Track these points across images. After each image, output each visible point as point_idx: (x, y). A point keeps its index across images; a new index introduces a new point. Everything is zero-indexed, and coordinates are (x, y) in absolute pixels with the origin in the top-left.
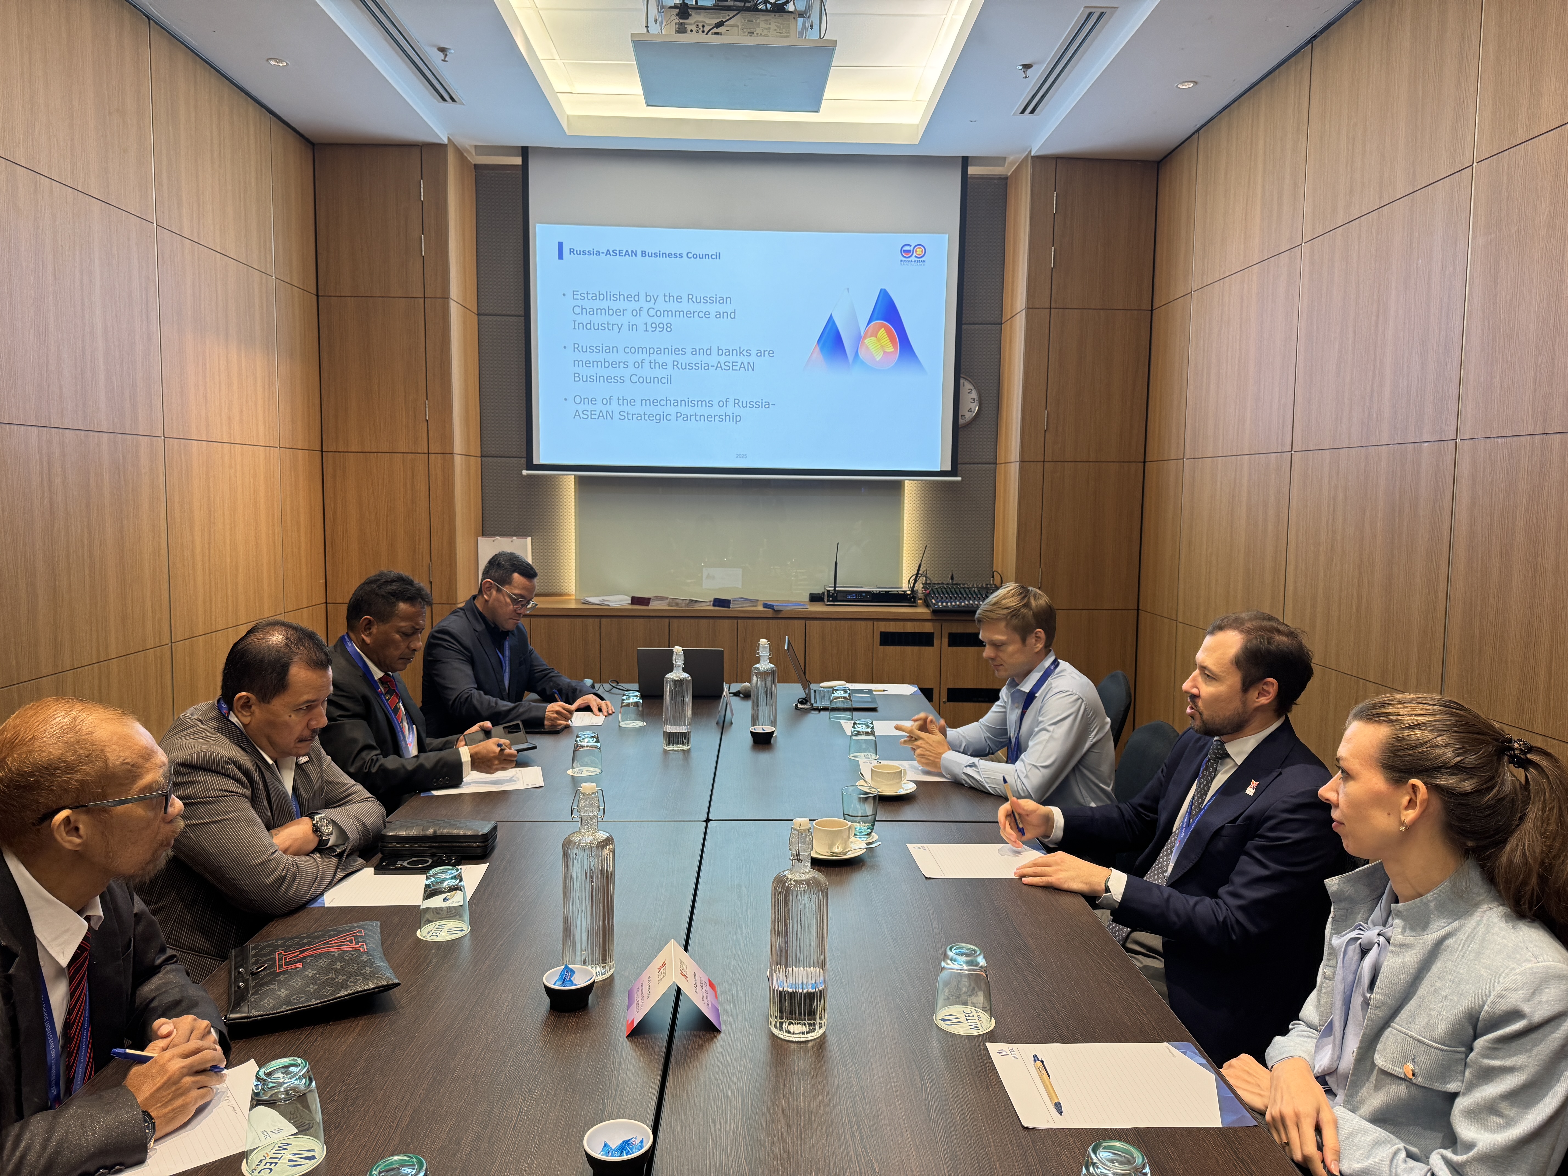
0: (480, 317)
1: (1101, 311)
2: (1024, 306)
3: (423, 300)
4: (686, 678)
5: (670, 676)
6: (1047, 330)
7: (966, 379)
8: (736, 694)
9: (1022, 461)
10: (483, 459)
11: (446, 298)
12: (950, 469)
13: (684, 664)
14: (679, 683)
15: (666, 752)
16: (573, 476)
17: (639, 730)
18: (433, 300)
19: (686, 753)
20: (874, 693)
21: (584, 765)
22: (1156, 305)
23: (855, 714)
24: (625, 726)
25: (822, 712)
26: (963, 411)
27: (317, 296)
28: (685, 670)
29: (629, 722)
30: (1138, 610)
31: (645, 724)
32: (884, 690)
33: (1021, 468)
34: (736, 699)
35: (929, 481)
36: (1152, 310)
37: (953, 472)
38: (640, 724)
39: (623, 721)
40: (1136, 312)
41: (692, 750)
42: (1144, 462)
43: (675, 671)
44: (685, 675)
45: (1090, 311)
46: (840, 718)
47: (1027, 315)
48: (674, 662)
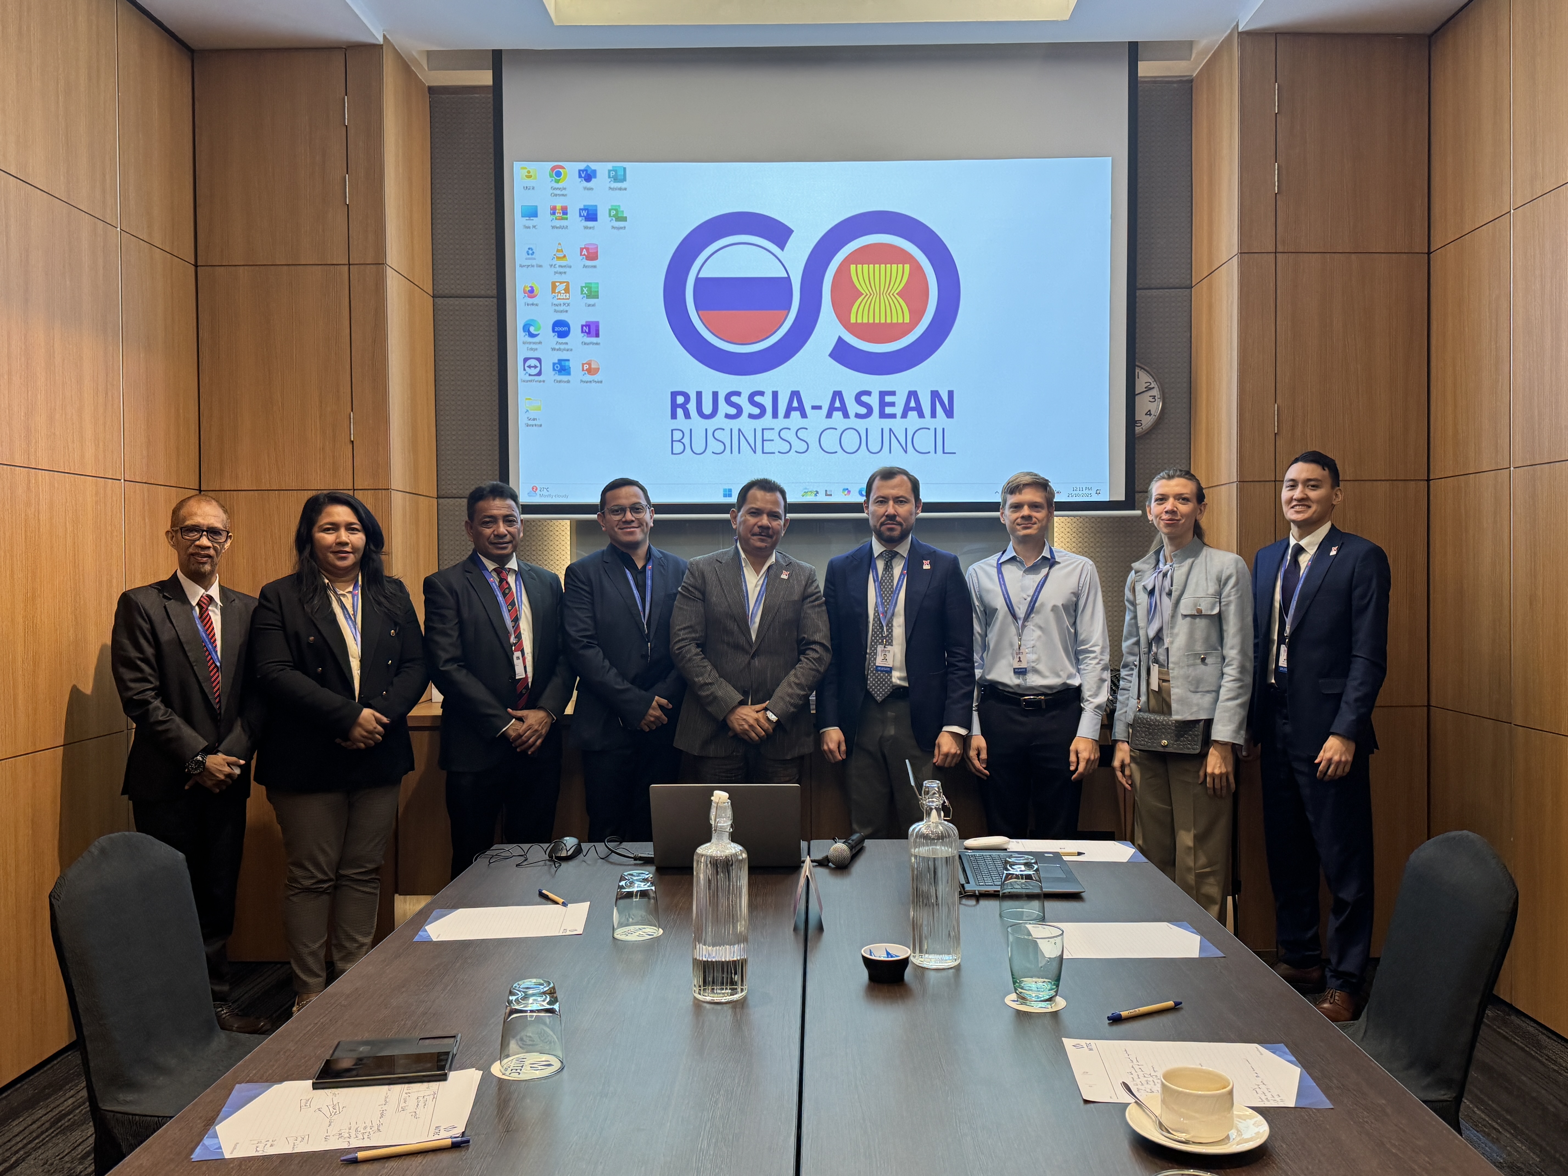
0: (436, 300)
1: (1353, 256)
2: (1235, 250)
3: (346, 267)
4: (736, 855)
5: (707, 850)
6: (1272, 285)
7: (1142, 368)
8: (822, 863)
9: (1242, 482)
10: (441, 500)
11: (380, 264)
12: (1123, 498)
13: (732, 826)
14: (723, 866)
15: (698, 1005)
16: (568, 522)
17: (651, 945)
18: (362, 267)
19: (739, 1006)
20: (1065, 858)
21: (528, 1047)
22: (1436, 244)
23: (1050, 905)
24: (623, 938)
25: (983, 903)
26: (1140, 415)
27: (196, 266)
28: (735, 838)
29: (632, 928)
30: (1429, 706)
31: (661, 931)
32: (1079, 854)
33: (1241, 491)
34: (822, 872)
35: (1093, 517)
36: (1429, 253)
37: (1130, 502)
38: (651, 931)
39: (621, 925)
40: (1405, 256)
41: (751, 1002)
42: (1428, 480)
43: (714, 840)
44: (734, 849)
45: (1336, 256)
46: (1020, 916)
47: (1241, 264)
48: (712, 822)
